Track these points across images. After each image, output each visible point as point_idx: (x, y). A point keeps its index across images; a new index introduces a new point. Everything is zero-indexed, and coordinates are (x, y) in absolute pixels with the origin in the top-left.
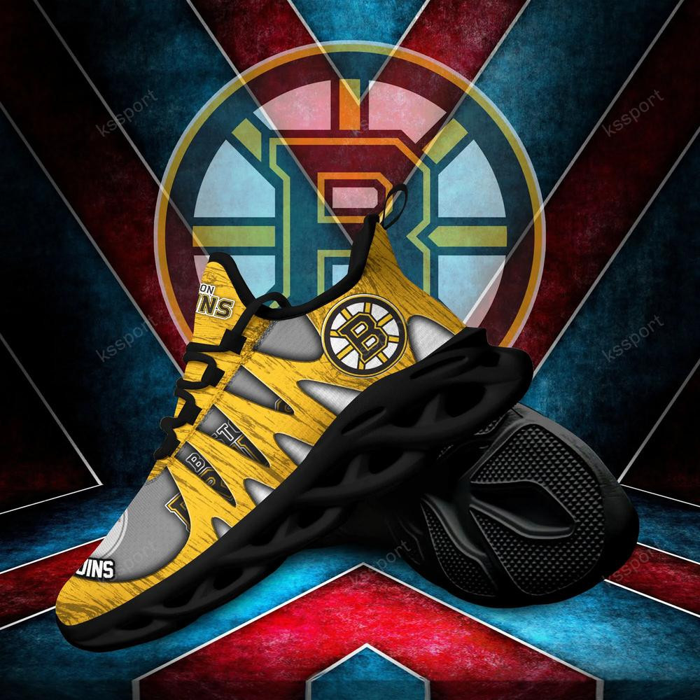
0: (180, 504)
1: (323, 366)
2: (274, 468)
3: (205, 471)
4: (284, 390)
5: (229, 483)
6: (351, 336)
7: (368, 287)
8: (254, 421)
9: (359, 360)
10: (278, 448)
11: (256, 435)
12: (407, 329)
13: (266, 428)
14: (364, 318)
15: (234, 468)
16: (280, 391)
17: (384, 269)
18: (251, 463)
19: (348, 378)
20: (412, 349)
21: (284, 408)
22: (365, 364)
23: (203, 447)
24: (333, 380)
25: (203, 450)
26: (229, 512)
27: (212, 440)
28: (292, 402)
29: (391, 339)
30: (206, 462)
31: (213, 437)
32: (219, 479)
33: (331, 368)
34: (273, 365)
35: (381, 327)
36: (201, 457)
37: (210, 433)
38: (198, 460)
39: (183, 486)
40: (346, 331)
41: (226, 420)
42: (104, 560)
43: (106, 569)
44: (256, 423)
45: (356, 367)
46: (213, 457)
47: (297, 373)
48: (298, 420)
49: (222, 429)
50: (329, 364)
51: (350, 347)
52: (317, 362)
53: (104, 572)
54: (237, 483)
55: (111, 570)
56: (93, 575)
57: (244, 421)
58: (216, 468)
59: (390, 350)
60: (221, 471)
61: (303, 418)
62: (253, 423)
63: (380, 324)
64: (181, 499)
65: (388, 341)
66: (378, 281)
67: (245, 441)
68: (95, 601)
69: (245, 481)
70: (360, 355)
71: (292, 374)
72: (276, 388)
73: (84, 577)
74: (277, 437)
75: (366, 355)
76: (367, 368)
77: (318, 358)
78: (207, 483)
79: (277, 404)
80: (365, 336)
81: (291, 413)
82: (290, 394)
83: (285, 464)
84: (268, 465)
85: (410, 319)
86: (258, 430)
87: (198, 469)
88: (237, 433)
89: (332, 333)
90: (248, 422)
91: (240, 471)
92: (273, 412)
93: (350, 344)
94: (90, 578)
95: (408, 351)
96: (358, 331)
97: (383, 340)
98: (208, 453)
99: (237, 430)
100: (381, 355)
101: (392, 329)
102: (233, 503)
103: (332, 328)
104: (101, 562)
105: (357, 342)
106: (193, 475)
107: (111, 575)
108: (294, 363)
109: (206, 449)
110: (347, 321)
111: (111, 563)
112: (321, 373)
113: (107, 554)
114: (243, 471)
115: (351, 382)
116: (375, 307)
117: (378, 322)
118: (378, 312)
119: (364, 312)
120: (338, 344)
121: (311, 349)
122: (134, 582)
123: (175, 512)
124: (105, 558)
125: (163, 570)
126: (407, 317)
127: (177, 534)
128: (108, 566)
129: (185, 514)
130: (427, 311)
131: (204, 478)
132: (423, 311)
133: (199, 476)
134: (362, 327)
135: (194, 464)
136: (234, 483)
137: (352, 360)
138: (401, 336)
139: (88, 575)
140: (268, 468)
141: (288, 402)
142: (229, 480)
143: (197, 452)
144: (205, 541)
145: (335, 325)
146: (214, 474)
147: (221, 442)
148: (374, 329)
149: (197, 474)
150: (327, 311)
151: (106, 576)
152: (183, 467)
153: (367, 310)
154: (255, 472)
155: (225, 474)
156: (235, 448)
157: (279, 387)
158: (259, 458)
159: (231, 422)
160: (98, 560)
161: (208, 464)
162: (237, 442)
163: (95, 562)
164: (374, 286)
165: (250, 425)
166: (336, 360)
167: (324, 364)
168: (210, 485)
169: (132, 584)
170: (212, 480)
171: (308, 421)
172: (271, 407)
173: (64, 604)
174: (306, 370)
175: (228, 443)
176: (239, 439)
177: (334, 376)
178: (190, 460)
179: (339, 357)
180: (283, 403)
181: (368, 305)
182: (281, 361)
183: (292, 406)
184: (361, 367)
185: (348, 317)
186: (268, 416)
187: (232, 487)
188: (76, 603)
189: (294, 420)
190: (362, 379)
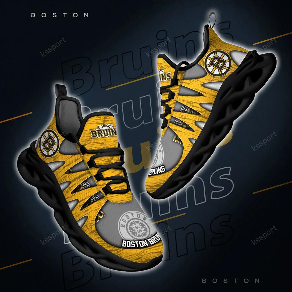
0: (177, 138)
1: (208, 77)
2: (202, 115)
3: (182, 124)
4: (198, 89)
5: (190, 125)
6: (214, 65)
7: (213, 48)
8: (192, 102)
9: (219, 71)
10: (202, 108)
11: (194, 106)
12: (230, 56)
13: (196, 103)
14: (216, 58)
15: (190, 119)
16: (197, 89)
17: (216, 41)
18: (195, 116)
19: (217, 78)
20: (235, 62)
21: (200, 95)
22: (221, 72)
23: (179, 116)
24: (213, 80)
25: (179, 117)
26: (193, 134)
27: (181, 113)
28: (202, 92)
29: (226, 61)
30: (181, 121)
31: (181, 112)
32: (186, 125)
33: (211, 77)
34: (192, 82)
35: (222, 59)
36: (179, 120)
37: (179, 111)
38: (178, 121)
39: (176, 131)
40: (212, 64)
41: (183, 105)
42: (161, 166)
43: (162, 169)
44: (193, 102)
45: (219, 74)
46: (183, 118)
47: (200, 82)
48: (206, 97)
49: (183, 108)
50: (210, 76)
51: (215, 68)
52: (206, 77)
53: (162, 170)
54: (193, 124)
55: (164, 169)
56: (159, 173)
57: (189, 103)
58: (185, 122)
59: (228, 65)
60: (186, 122)
61: (207, 96)
62: (191, 103)
63: (221, 58)
64: (177, 136)
65: (226, 62)
66: (216, 45)
67: (191, 109)
68: (163, 181)
69: (195, 122)
70: (218, 70)
71: (199, 83)
72: (196, 89)
73: (157, 174)
74: (201, 104)
75: (220, 69)
76: (222, 73)
77: (206, 75)
78: (183, 128)
79: (197, 94)
80: (218, 63)
81: (203, 95)
82: (201, 89)
83: (205, 112)
84: (200, 115)
85: (230, 53)
86: (194, 104)
87: (179, 124)
88: (188, 108)
89: (208, 66)
90: (190, 103)
91: (192, 120)
92: (197, 97)
93: (214, 67)
94: (159, 174)
95: (233, 63)
96: (215, 62)
97: (224, 62)
98: (181, 118)
99: (187, 107)
100: (225, 67)
101: (226, 58)
102: (193, 131)
103: (207, 64)
104: (160, 167)
105: (216, 66)
106: (178, 127)
107: (165, 171)
108: (198, 79)
109: (180, 117)
110: (211, 60)
111: (163, 166)
112: (208, 80)
113: (161, 164)
114: (193, 119)
115: (219, 79)
116: (218, 53)
117: (220, 58)
118: (219, 54)
119: (215, 56)
120: (210, 69)
121: (202, 73)
122: (172, 170)
123: (177, 141)
124: (161, 165)
125: (180, 162)
126: (229, 52)
127: (180, 148)
128: (163, 168)
129: (180, 140)
130: (234, 48)
131: (182, 126)
132: (233, 49)
133: (180, 126)
134: (216, 61)
135: (177, 123)
136: (192, 124)
137: (217, 72)
138: (229, 59)
139: (158, 173)
140: (201, 116)
141: (201, 92)
142: (190, 124)
143: (177, 118)
144: (189, 147)
145: (208, 63)
146: (185, 124)
147: (183, 112)
148: (220, 60)
149: (179, 126)
150: (203, 60)
151: (163, 171)
152: (174, 125)
153: (216, 55)
154: (197, 118)
155: (188, 122)
156: (188, 113)
157: (196, 88)
158: (197, 113)
159: (185, 105)
160: (159, 167)
161: (182, 121)
162: (188, 110)
163: (158, 168)
164: (215, 47)
165: (191, 104)
166: (212, 74)
167: (208, 76)
168: (184, 128)
169: (172, 171)
170: (185, 126)
171: (209, 96)
172: (196, 96)
173: (154, 186)
174: (203, 80)
175: (186, 112)
176: (189, 109)
177: (213, 79)
178: (176, 122)
179: (212, 72)
180: (199, 93)
181: (216, 53)
182: (194, 80)
183: (203, 93)
184: (220, 73)
185: (211, 59)
186: (196, 99)
187: (191, 126)
188: (157, 184)
189: (205, 97)
190: (222, 77)
